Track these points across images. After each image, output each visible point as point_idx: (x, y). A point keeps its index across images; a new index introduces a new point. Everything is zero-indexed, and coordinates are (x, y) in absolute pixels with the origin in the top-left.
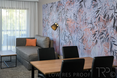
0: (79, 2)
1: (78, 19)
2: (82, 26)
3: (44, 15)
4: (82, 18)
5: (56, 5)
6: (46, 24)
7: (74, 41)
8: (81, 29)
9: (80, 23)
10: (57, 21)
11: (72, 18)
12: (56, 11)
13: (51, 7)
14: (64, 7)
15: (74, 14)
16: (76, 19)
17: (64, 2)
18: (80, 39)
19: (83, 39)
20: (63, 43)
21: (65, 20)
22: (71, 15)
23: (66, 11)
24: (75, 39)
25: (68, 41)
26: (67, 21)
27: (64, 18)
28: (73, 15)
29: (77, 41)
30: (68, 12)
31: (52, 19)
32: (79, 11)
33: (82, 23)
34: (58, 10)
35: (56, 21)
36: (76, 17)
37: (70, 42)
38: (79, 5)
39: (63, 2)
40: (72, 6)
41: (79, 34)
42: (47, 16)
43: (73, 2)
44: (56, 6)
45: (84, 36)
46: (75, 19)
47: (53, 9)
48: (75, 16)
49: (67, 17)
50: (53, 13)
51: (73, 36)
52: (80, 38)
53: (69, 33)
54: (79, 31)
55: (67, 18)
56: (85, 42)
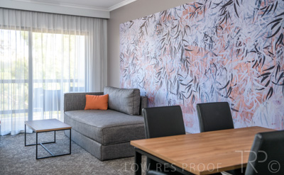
0: (219, 7)
1: (217, 45)
2: (228, 60)
3: (125, 45)
4: (226, 41)
5: (155, 21)
6: (130, 62)
7: (204, 94)
8: (225, 66)
9: (221, 54)
10: (158, 54)
11: (199, 44)
12: (156, 33)
13: (143, 25)
14: (176, 23)
15: (205, 35)
16: (211, 46)
17: (178, 12)
18: (221, 89)
19: (230, 88)
20: (174, 101)
21: (180, 51)
22: (197, 38)
23: (183, 30)
24: (208, 90)
25: (187, 95)
26: (185, 52)
27: (177, 47)
28: (201, 37)
29: (214, 94)
30: (188, 31)
31: (146, 51)
32: (218, 28)
33: (228, 53)
34: (159, 32)
35: (155, 54)
36: (212, 41)
37: (194, 96)
38: (220, 13)
39: (175, 12)
40: (200, 17)
41: (218, 77)
42: (132, 45)
43: (203, 9)
44: (155, 23)
45: (234, 82)
46: (207, 46)
47: (149, 29)
48: (209, 40)
49: (186, 44)
50: (147, 38)
51: (201, 84)
52: (220, 87)
53: (189, 78)
54: (218, 72)
55: (186, 46)
56: (236, 95)
